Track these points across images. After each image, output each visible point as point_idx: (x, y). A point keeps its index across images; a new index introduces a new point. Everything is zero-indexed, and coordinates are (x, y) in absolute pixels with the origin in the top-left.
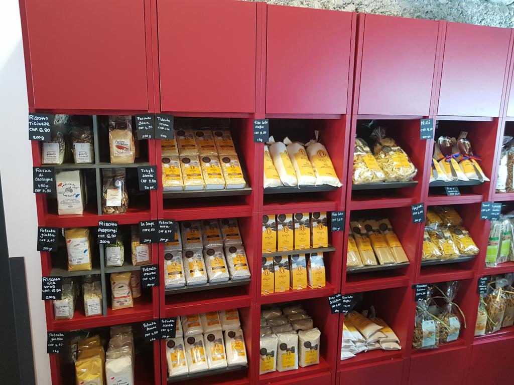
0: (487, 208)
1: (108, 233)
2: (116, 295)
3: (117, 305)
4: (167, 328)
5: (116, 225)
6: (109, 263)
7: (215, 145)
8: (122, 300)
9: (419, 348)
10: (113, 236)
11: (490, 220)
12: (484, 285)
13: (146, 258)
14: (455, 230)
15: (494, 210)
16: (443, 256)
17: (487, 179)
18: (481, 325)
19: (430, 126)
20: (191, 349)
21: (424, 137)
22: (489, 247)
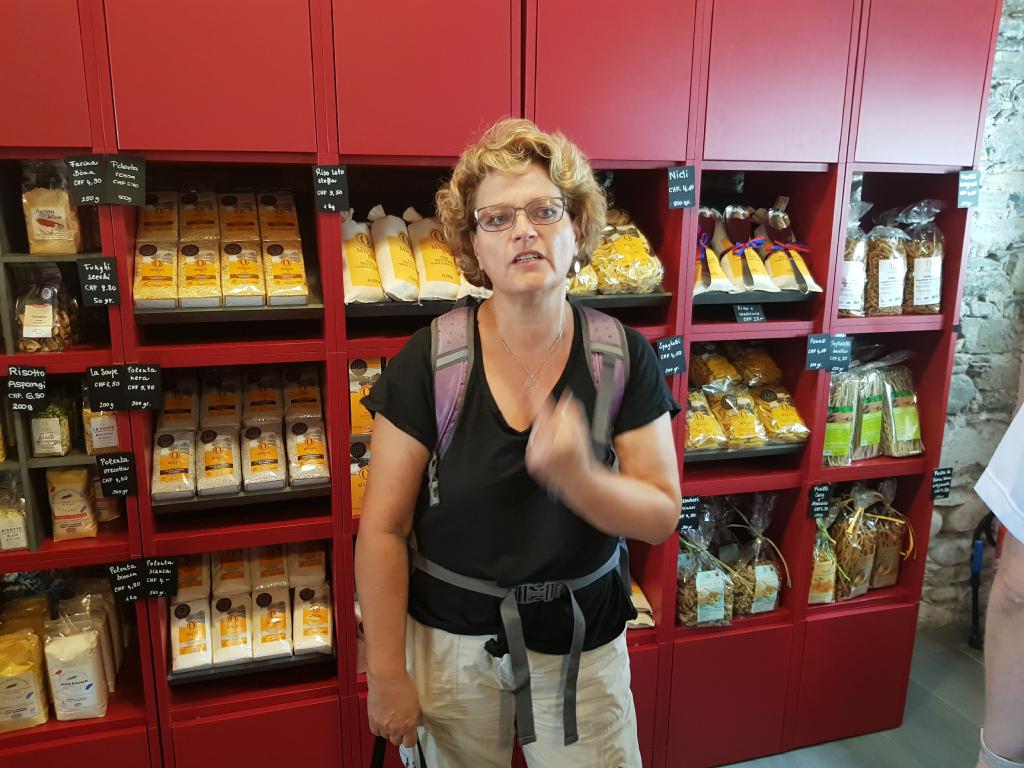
0: (820, 346)
1: (27, 390)
2: (57, 514)
3: (60, 532)
4: (158, 576)
5: (42, 374)
6: (39, 450)
7: (256, 222)
8: (69, 522)
9: (691, 624)
10: (39, 396)
11: (829, 370)
12: (821, 501)
13: (113, 441)
14: (763, 393)
15: (835, 351)
16: (731, 442)
17: (818, 289)
18: (822, 582)
19: (690, 181)
20: (222, 621)
21: (677, 204)
22: (830, 426)
